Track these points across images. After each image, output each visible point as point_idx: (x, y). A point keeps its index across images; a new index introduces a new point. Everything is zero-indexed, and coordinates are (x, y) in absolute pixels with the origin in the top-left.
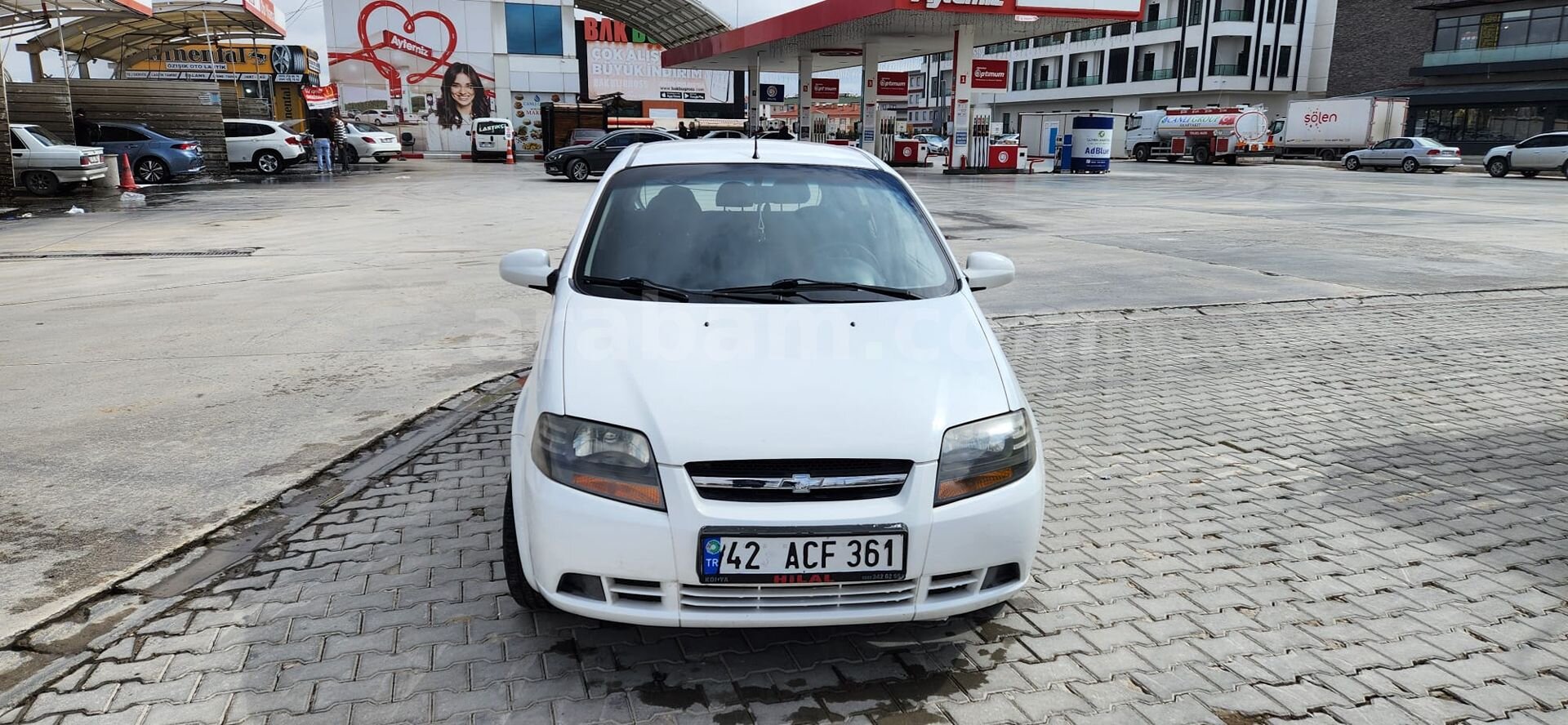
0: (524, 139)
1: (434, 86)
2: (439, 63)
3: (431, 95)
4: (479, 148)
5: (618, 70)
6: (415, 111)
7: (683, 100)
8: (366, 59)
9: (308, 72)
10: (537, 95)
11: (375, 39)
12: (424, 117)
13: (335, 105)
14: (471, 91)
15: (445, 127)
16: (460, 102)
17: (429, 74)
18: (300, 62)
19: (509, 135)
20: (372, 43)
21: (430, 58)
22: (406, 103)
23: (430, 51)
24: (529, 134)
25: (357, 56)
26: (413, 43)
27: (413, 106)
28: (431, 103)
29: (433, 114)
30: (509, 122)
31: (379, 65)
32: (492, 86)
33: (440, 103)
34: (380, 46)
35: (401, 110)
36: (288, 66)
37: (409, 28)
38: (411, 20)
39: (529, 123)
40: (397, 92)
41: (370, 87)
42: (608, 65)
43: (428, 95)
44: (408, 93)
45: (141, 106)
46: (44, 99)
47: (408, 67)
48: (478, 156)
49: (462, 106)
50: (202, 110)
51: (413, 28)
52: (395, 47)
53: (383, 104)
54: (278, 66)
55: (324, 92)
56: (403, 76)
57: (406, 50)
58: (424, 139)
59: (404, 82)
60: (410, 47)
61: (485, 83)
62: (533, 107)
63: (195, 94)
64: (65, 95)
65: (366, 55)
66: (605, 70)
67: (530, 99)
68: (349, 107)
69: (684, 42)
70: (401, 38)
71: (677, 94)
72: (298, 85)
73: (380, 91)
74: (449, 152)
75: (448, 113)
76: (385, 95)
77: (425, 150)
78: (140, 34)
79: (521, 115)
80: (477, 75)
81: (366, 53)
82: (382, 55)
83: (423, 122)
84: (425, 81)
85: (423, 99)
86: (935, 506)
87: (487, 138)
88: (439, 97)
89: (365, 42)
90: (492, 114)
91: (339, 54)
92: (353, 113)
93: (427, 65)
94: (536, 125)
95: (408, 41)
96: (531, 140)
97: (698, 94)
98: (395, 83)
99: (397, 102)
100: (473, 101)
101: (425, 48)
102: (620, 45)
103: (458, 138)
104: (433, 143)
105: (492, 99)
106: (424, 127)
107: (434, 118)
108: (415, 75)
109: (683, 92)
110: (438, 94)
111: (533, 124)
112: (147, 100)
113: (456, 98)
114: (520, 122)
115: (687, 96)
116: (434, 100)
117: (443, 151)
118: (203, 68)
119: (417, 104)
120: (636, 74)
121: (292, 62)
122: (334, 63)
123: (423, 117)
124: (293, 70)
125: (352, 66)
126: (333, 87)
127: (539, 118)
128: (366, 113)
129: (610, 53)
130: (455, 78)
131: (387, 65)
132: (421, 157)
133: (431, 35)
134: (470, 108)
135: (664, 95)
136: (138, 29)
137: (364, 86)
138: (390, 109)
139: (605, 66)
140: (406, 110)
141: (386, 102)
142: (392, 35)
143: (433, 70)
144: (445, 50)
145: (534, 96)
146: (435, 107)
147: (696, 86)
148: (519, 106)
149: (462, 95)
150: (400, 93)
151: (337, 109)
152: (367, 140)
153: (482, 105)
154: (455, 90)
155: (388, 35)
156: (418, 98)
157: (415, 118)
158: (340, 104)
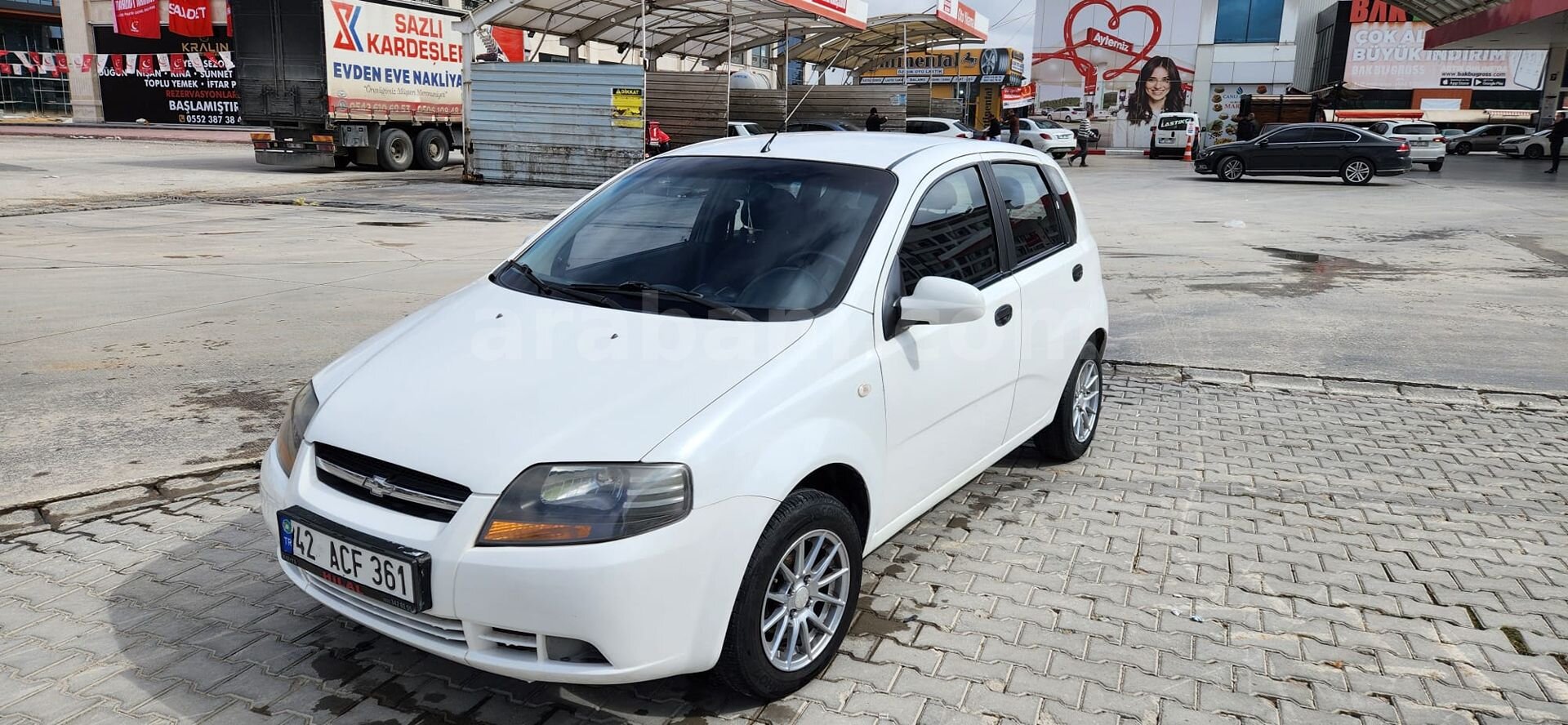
0: (1217, 135)
1: (1129, 82)
2: (1138, 57)
3: (1124, 91)
4: (1157, 144)
5: (1387, 55)
6: (1106, 107)
7: (1472, 87)
8: (1066, 58)
9: (1010, 73)
10: (1240, 87)
11: (1079, 35)
12: (1114, 113)
13: (1030, 103)
14: (1167, 85)
15: (1133, 123)
16: (1153, 96)
17: (1126, 69)
18: (1004, 64)
19: (1191, 131)
20: (1075, 41)
21: (1130, 53)
22: (1098, 100)
23: (1130, 45)
24: (1224, 129)
25: (1059, 55)
26: (1115, 39)
27: (1105, 102)
28: (1122, 99)
29: (1124, 110)
30: (1196, 117)
31: (1078, 62)
32: (1190, 79)
33: (1132, 98)
34: (1082, 44)
35: (1092, 107)
36: (993, 68)
37: (1114, 24)
38: (1117, 16)
39: (1225, 118)
40: (1090, 89)
41: (1066, 85)
42: (1374, 50)
43: (1121, 91)
44: (1102, 88)
45: (848, 108)
46: (769, 102)
47: (1106, 63)
48: (1156, 153)
49: (1154, 101)
50: (891, 110)
51: (1117, 25)
52: (1097, 44)
53: (1075, 101)
54: (985, 68)
55: (1022, 91)
56: (1100, 73)
57: (1105, 46)
58: (1110, 135)
59: (1100, 78)
60: (1111, 43)
61: (1183, 76)
62: (1234, 100)
63: (888, 96)
64: (784, 99)
65: (1067, 53)
66: (1369, 54)
67: (1233, 91)
68: (1045, 105)
69: (1457, 18)
70: (1103, 35)
71: (1464, 80)
72: (999, 85)
73: (1077, 88)
74: (1133, 148)
75: (1138, 108)
76: (1078, 92)
77: (1109, 146)
78: (866, 45)
79: (1218, 108)
80: (1176, 68)
81: (1069, 52)
82: (1082, 53)
83: (1112, 118)
84: (1121, 77)
85: (1116, 94)
86: (478, 544)
87: (1168, 134)
88: (1133, 92)
89: (1069, 40)
90: (1185, 108)
91: (1043, 54)
92: (1046, 111)
93: (1123, 61)
94: (1232, 120)
95: (1111, 37)
96: (1225, 135)
97: (1495, 80)
98: (1091, 80)
99: (1089, 99)
100: (1167, 95)
101: (1127, 43)
102: (1396, 26)
103: (1142, 134)
104: (1118, 139)
105: (1188, 93)
106: (1112, 123)
107: (1123, 114)
108: (1112, 71)
109: (1473, 78)
110: (1132, 88)
111: (1230, 118)
112: (853, 103)
113: (1150, 92)
114: (1215, 116)
115: (1478, 82)
116: (1127, 95)
117: (1127, 147)
118: (925, 73)
119: (1109, 100)
120: (1411, 58)
121: (997, 64)
122: (1037, 63)
123: (1112, 114)
124: (997, 72)
125: (1053, 65)
126: (1032, 86)
127: (1237, 111)
128: (1058, 110)
129: (1380, 36)
130: (1152, 72)
131: (1085, 62)
132: (1103, 153)
133: (1135, 30)
134: (1163, 102)
135: (1445, 82)
136: (865, 41)
137: (1063, 83)
138: (1082, 106)
139: (1370, 51)
140: (1097, 106)
141: (1079, 99)
142: (1096, 32)
143: (1131, 65)
144: (1146, 44)
145: (1237, 87)
146: (1126, 103)
147: (1493, 70)
148: (1218, 99)
149: (1157, 89)
150: (1094, 90)
151: (1032, 107)
152: (1044, 136)
153: (1176, 98)
154: (1150, 84)
155: (1091, 32)
156: (1111, 94)
157: (1105, 114)
158: (1036, 102)
